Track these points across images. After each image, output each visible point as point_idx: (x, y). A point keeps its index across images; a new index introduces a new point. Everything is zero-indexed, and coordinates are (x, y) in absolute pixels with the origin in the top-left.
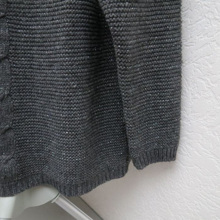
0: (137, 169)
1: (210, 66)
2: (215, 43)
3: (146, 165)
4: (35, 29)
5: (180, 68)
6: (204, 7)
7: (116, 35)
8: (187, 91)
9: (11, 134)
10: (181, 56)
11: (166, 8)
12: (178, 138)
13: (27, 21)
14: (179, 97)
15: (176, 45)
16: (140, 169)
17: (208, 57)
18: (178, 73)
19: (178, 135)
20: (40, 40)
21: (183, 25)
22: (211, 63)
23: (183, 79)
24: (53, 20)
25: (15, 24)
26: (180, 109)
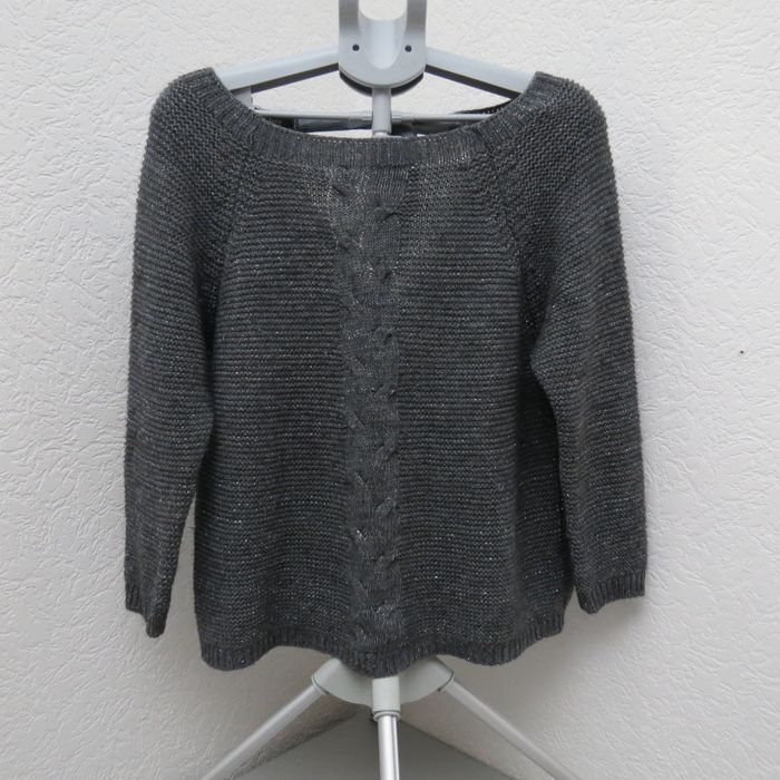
0: (589, 613)
1: (684, 443)
2: (685, 410)
3: (602, 605)
4: (434, 409)
5: (640, 449)
6: (666, 358)
7: (563, 421)
8: (651, 480)
9: (397, 567)
10: (639, 432)
11: (616, 370)
12: (646, 558)
13: (423, 397)
14: (642, 492)
15: (632, 417)
16: (594, 612)
17: (678, 430)
18: (638, 456)
19: (644, 552)
20: (445, 424)
21: (638, 386)
22: (685, 439)
23: (646, 465)
24: (467, 397)
25: (406, 402)
26: (644, 510)
